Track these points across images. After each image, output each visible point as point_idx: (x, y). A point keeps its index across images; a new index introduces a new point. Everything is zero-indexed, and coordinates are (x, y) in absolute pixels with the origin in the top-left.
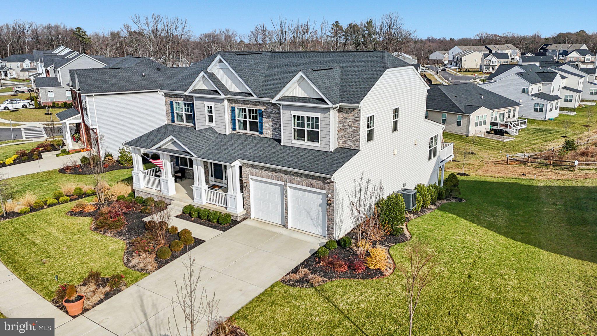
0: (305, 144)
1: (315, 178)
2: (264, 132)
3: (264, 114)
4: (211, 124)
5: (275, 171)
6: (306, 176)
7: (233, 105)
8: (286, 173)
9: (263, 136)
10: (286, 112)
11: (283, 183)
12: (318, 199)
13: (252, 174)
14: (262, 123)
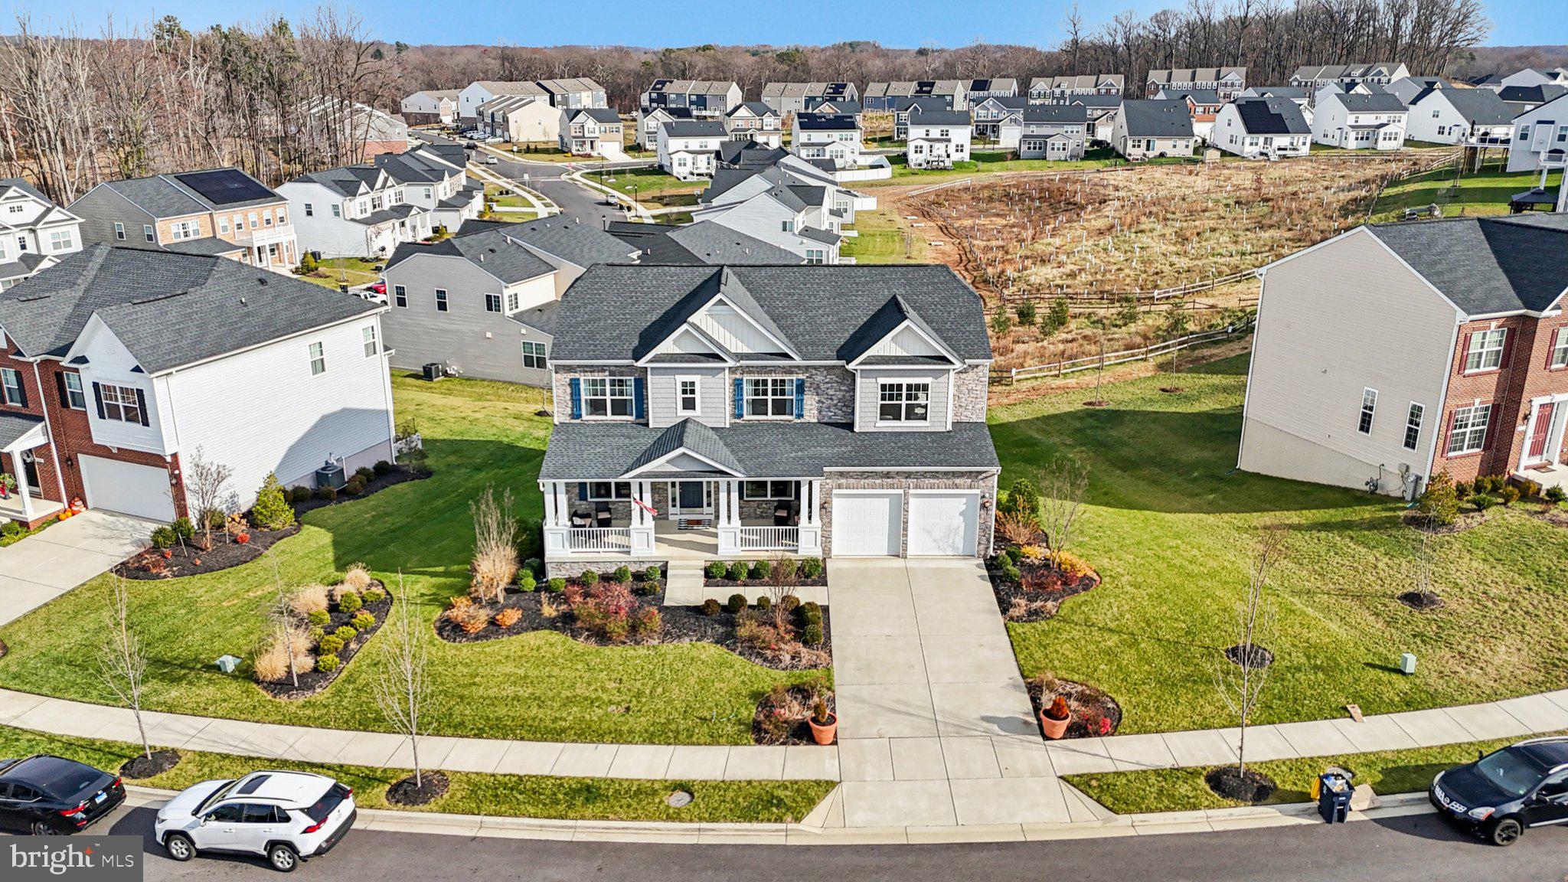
0: (903, 425)
1: (962, 474)
2: (805, 413)
3: (807, 384)
4: (689, 413)
5: (888, 475)
6: (946, 473)
7: (738, 376)
8: (908, 475)
9: (802, 420)
10: (867, 380)
11: (901, 491)
12: (960, 504)
13: (840, 487)
14: (802, 400)
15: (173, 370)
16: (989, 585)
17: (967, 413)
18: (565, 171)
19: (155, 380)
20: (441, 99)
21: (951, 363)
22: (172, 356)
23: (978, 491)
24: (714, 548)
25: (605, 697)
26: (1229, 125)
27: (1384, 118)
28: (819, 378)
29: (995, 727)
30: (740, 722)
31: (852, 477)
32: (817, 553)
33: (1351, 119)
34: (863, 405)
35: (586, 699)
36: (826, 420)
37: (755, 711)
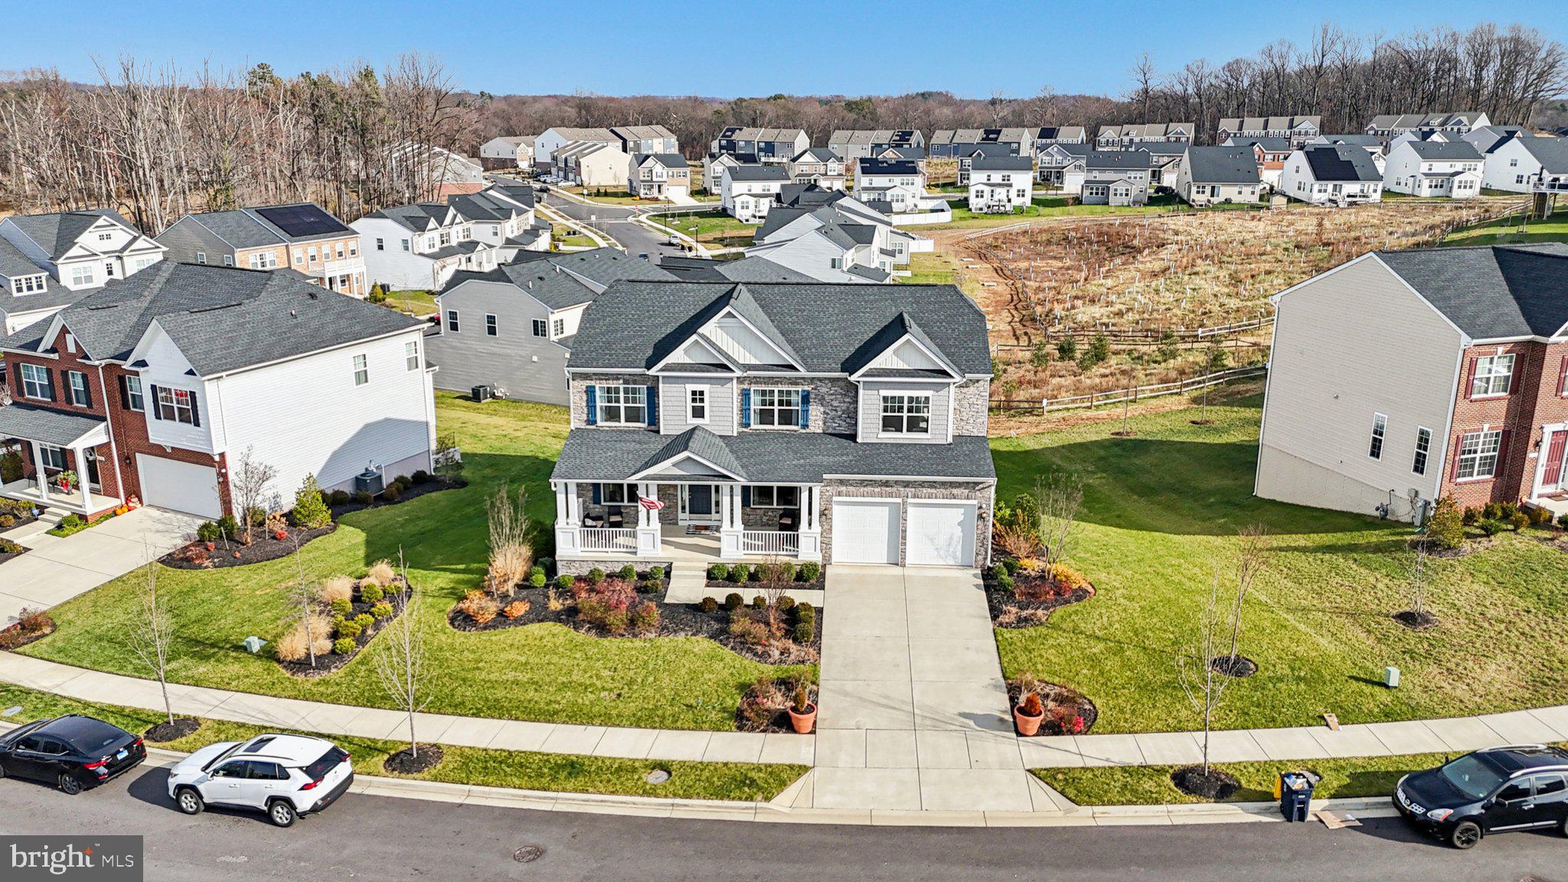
0: (905, 437)
1: (959, 485)
2: (810, 423)
3: (813, 396)
4: (698, 421)
5: (886, 484)
6: (943, 484)
7: (746, 386)
8: (907, 484)
9: (808, 431)
10: (870, 392)
11: (899, 500)
12: (958, 515)
13: (839, 494)
14: (807, 411)
15: (224, 374)
16: (984, 593)
17: (968, 427)
18: (632, 213)
19: (206, 383)
20: (518, 145)
21: (951, 376)
22: (224, 361)
23: (975, 502)
24: (717, 552)
25: (599, 684)
26: (1297, 171)
27: (1459, 166)
28: (824, 390)
29: (971, 723)
30: (724, 710)
31: (851, 485)
32: (817, 558)
33: (1424, 167)
34: (866, 416)
35: (580, 685)
36: (830, 431)
37: (739, 701)
